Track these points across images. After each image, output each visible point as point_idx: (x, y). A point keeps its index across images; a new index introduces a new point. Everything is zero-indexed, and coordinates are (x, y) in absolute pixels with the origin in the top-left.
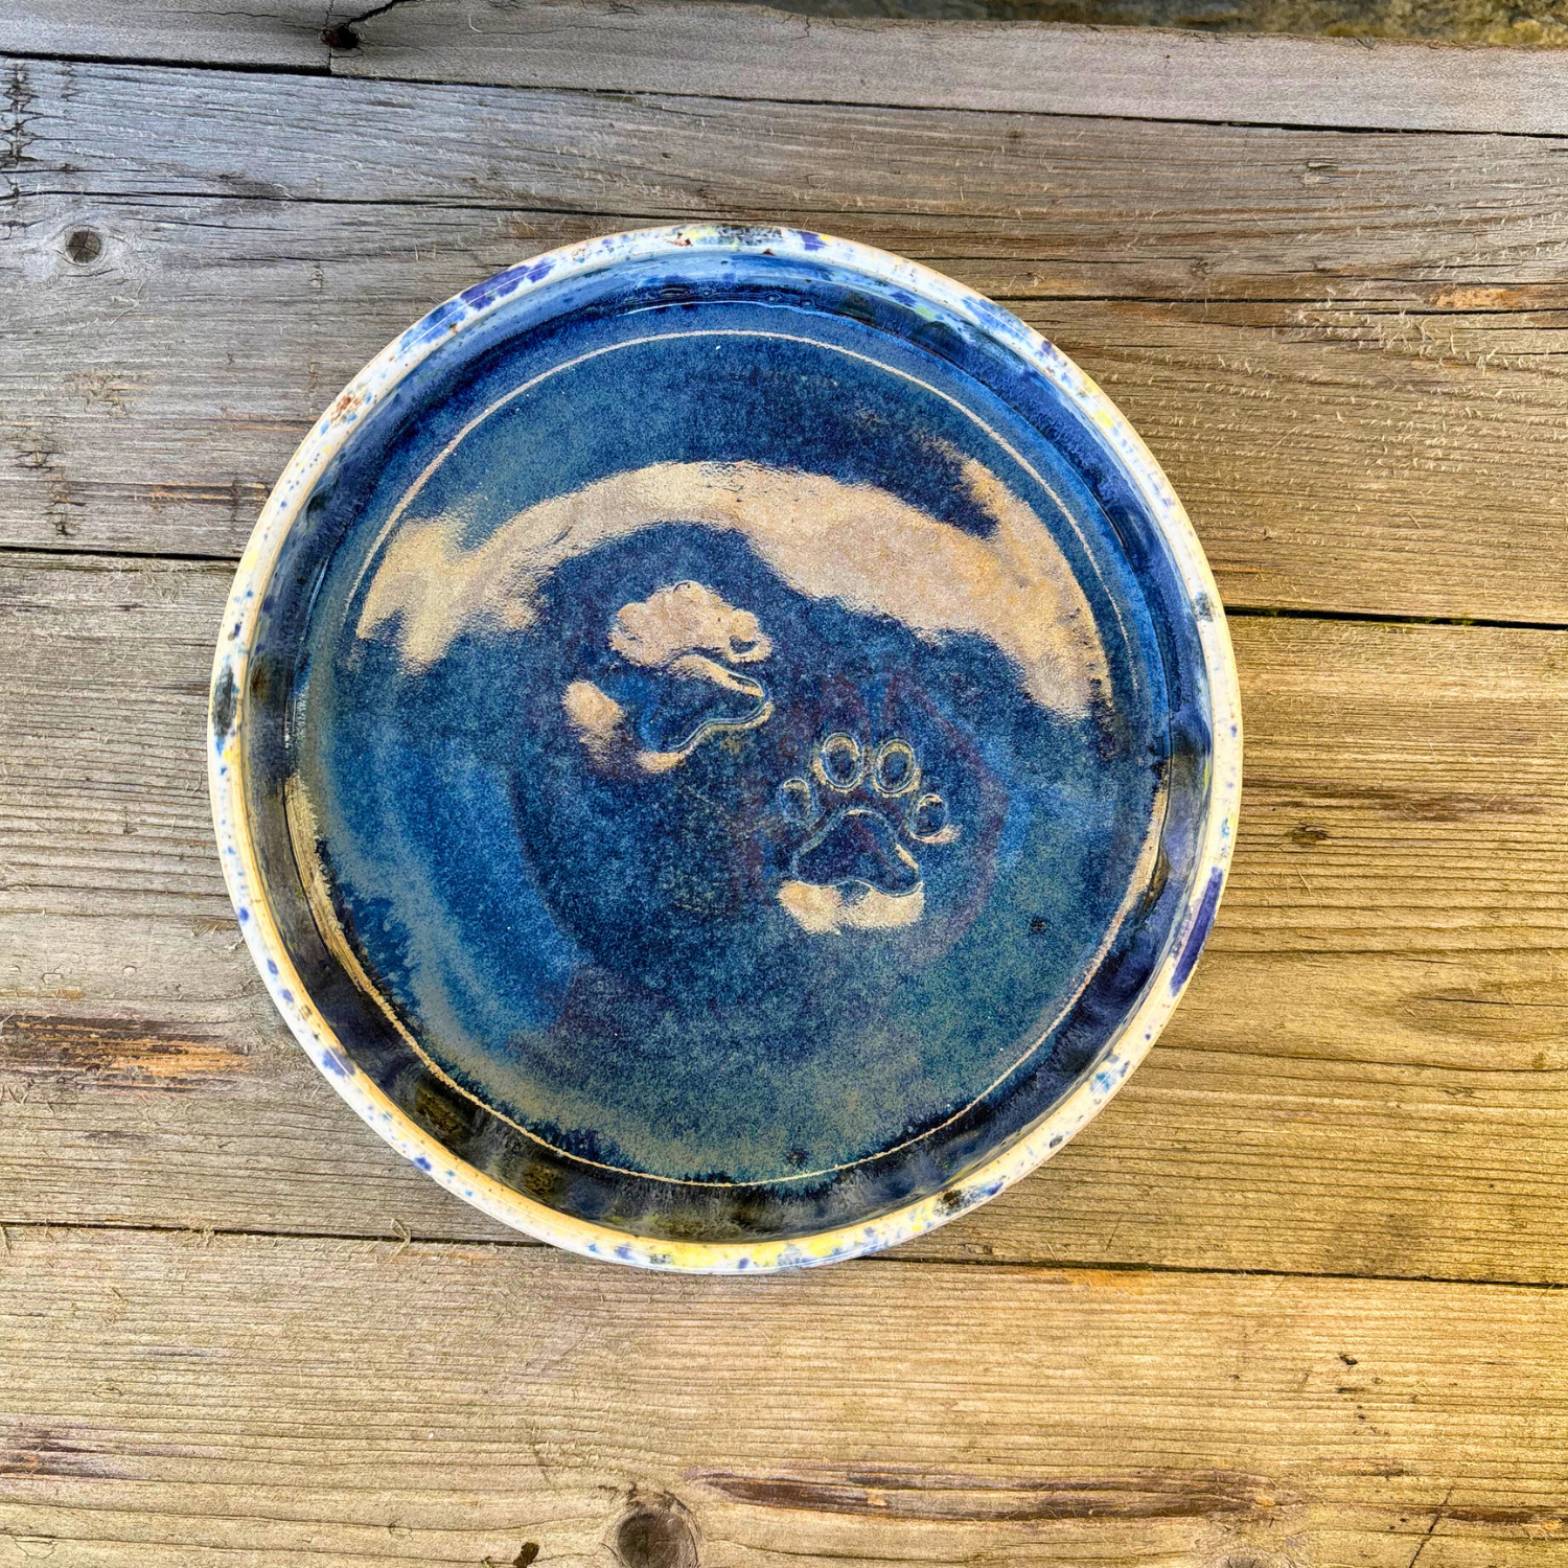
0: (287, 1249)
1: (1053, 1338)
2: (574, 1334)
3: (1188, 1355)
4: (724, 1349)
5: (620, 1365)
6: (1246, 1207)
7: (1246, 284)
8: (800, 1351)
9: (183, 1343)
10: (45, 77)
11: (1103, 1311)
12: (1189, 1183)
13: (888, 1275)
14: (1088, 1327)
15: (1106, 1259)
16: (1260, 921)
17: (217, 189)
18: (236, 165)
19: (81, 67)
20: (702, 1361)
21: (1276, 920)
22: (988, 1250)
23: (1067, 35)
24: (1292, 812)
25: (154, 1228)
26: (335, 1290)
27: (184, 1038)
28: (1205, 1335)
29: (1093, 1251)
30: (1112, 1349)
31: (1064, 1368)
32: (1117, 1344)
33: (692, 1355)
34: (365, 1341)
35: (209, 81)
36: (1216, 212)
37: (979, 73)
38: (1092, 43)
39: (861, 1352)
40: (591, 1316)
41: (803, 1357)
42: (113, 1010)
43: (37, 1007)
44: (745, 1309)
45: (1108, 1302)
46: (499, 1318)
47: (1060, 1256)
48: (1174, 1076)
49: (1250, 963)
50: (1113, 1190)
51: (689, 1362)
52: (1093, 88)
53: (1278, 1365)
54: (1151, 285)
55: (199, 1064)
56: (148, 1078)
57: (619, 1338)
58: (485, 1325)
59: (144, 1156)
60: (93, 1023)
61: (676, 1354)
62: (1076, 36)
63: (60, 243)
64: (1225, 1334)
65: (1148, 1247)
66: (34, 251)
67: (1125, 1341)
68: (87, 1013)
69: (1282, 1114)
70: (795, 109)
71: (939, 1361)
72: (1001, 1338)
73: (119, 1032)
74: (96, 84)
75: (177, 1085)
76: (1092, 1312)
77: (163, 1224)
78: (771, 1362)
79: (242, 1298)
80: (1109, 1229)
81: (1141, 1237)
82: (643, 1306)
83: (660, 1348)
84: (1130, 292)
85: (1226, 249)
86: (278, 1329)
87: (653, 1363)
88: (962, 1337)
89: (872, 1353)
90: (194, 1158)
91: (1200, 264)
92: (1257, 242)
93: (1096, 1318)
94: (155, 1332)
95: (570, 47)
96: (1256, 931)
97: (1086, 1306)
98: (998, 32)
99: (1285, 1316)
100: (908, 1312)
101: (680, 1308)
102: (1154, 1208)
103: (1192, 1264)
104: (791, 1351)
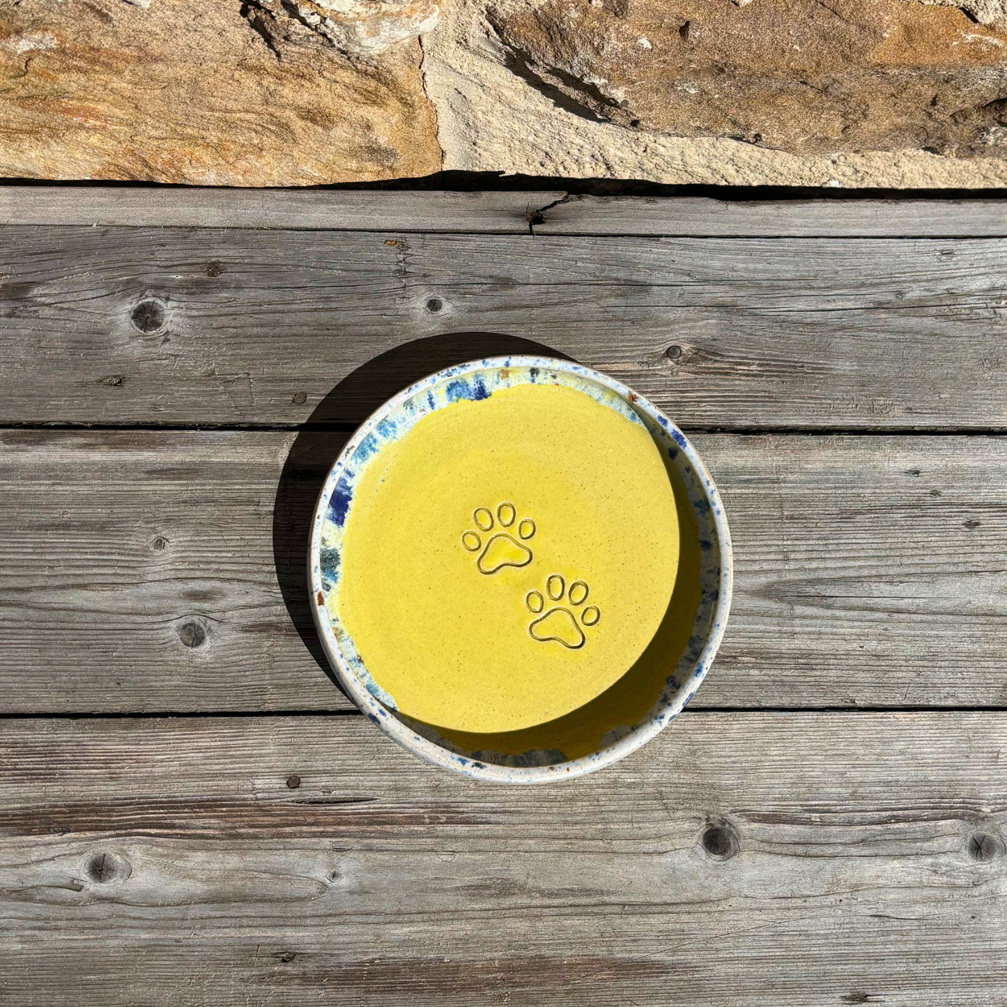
6: (963, 679)
7: (920, 300)
10: (412, 240)
12: (937, 669)
13: (811, 717)
17: (489, 281)
18: (496, 272)
19: (427, 236)
23: (834, 204)
35: (482, 239)
36: (904, 273)
37: (798, 221)
38: (844, 207)
50: (904, 674)
52: (847, 225)
53: (985, 750)
54: (880, 303)
61: (721, 756)
62: (838, 205)
63: (424, 305)
65: (922, 697)
66: (414, 308)
70: (726, 241)
71: (836, 755)
74: (435, 243)
84: (871, 305)
85: (910, 287)
88: (846, 744)
89: (807, 753)
91: (900, 294)
92: (923, 284)
95: (630, 217)
98: (805, 205)
102: (922, 680)
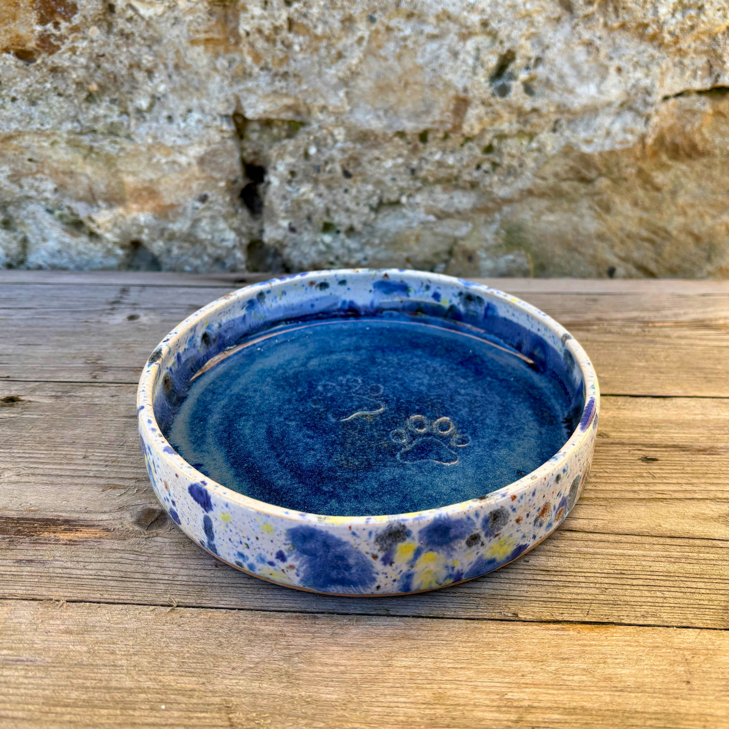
0: (104, 610)
1: (564, 659)
2: (263, 654)
3: (652, 670)
4: (356, 663)
5: (291, 670)
8: (404, 664)
9: (25, 656)
11: (591, 645)
14: (584, 652)
15: (587, 620)
16: (636, 488)
20: (342, 668)
21: (643, 487)
22: (516, 615)
24: (639, 452)
25: (33, 600)
26: (126, 629)
27: (82, 526)
28: (660, 658)
29: (579, 616)
30: (602, 665)
31: (574, 675)
32: (605, 662)
33: (336, 665)
34: (136, 655)
39: (442, 665)
40: (276, 644)
41: (405, 667)
42: (50, 515)
43: (13, 514)
44: (370, 642)
45: (594, 640)
46: (220, 644)
47: (560, 618)
48: (608, 544)
49: (635, 503)
51: (334, 669)
55: (86, 535)
56: (58, 540)
57: (291, 656)
58: (211, 649)
59: (41, 570)
60: (38, 520)
64: (672, 658)
67: (609, 661)
68: (37, 517)
69: (672, 560)
72: (531, 658)
73: (49, 523)
75: (72, 543)
76: (585, 645)
77: (38, 597)
78: (386, 669)
79: (69, 632)
80: (586, 607)
81: (606, 610)
82: (309, 639)
83: (317, 661)
86: (85, 649)
87: (312, 669)
90: (68, 571)
93: (587, 648)
94: (11, 649)
96: (634, 492)
97: (581, 642)
99: (708, 649)
100: (470, 644)
101: (331, 640)
103: (641, 623)
104: (399, 664)
